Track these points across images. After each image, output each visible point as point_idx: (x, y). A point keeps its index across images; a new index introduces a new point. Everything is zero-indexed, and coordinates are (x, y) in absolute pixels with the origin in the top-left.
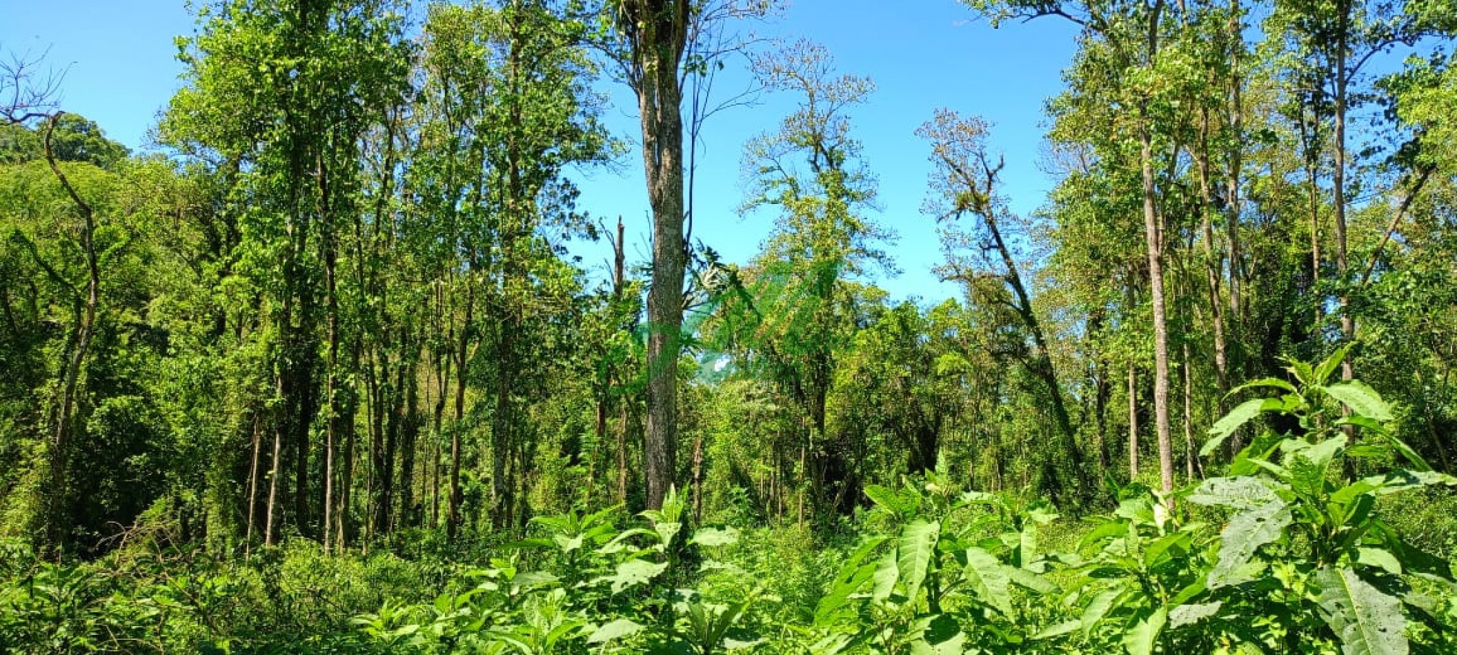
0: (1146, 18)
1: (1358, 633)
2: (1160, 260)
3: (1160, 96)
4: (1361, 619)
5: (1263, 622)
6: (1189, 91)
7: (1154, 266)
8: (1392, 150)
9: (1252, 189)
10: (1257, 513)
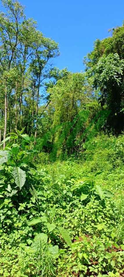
0: (8, 62)
1: (18, 178)
2: (7, 109)
3: (10, 78)
4: (19, 176)
5: (2, 177)
6: (15, 78)
7: (6, 110)
8: (46, 96)
9: (25, 99)
10: (5, 157)
